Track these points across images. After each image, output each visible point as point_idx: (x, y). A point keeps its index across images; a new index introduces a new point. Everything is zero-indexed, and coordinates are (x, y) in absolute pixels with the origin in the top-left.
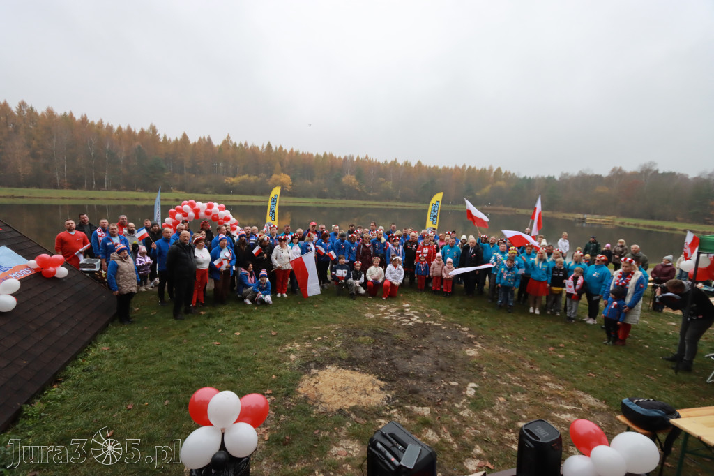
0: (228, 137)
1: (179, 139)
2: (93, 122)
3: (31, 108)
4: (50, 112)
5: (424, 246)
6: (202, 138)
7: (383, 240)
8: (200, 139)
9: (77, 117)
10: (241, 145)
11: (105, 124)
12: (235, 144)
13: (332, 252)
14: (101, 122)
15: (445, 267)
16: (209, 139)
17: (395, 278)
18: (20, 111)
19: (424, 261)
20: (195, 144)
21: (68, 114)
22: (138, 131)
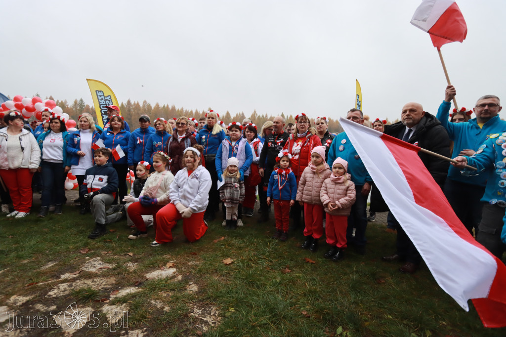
0: (255, 112)
1: (224, 116)
2: (178, 109)
3: (149, 104)
4: (157, 105)
5: (296, 139)
6: (238, 114)
7: (217, 129)
8: (237, 115)
9: (170, 107)
10: (263, 116)
11: (184, 110)
12: (259, 116)
13: (118, 148)
14: (182, 109)
15: (327, 181)
16: (243, 114)
17: (185, 197)
18: (144, 106)
19: (286, 169)
20: (234, 118)
21: (166, 106)
22: (201, 113)
